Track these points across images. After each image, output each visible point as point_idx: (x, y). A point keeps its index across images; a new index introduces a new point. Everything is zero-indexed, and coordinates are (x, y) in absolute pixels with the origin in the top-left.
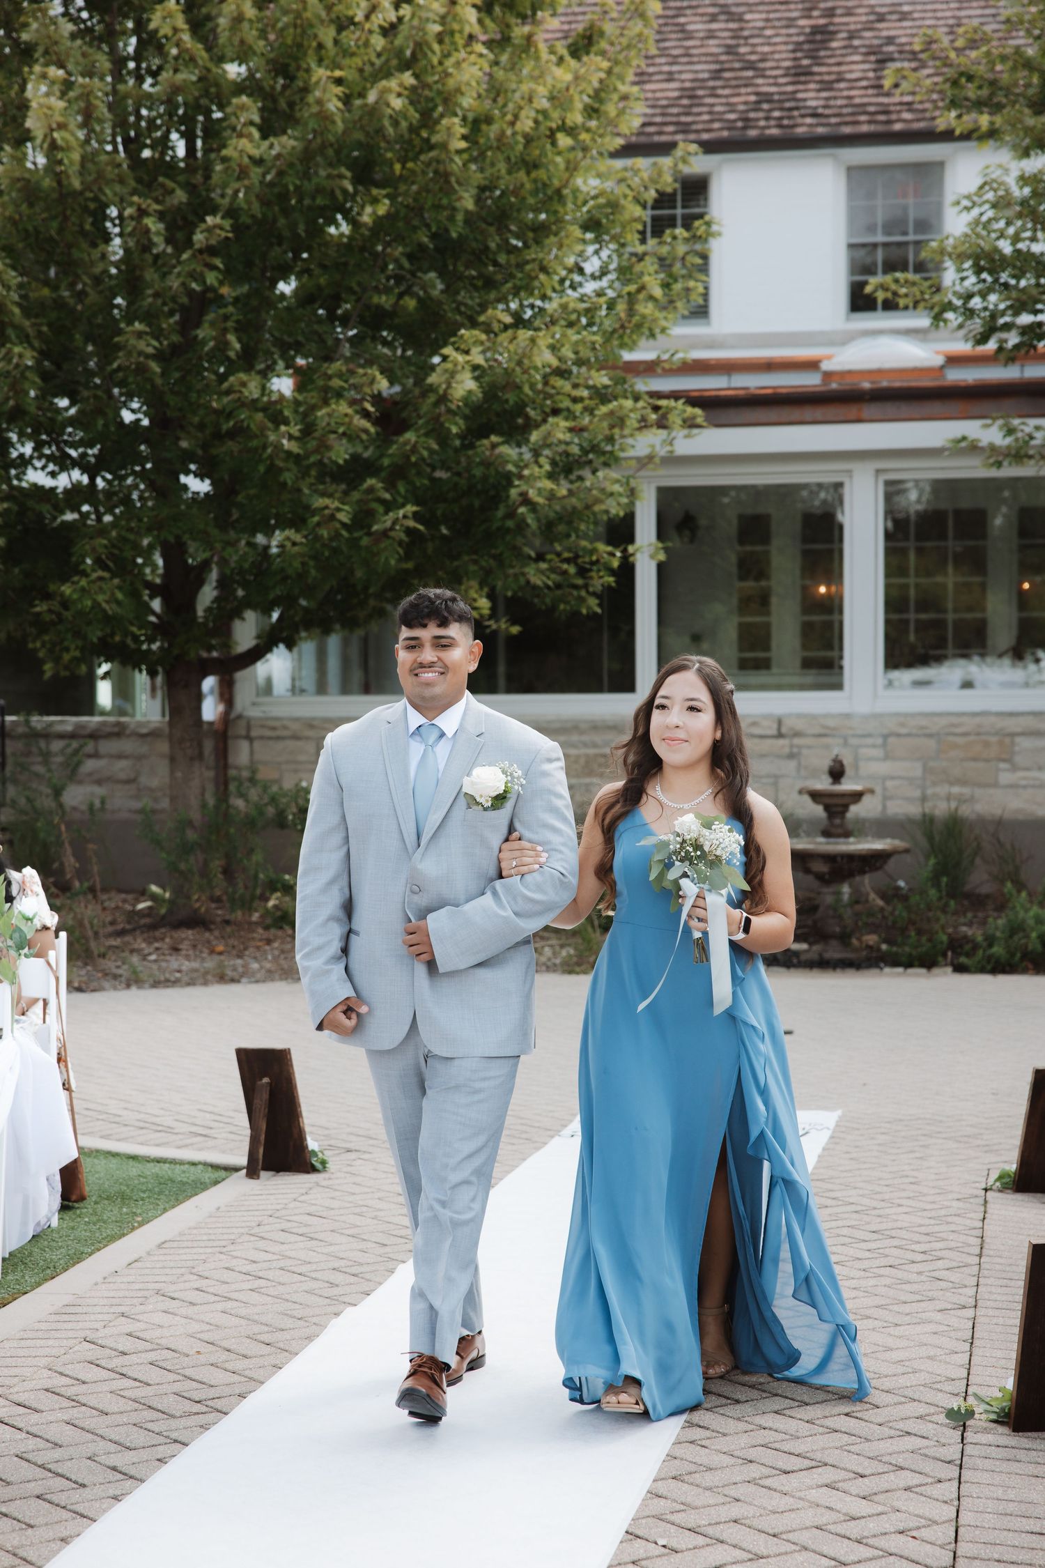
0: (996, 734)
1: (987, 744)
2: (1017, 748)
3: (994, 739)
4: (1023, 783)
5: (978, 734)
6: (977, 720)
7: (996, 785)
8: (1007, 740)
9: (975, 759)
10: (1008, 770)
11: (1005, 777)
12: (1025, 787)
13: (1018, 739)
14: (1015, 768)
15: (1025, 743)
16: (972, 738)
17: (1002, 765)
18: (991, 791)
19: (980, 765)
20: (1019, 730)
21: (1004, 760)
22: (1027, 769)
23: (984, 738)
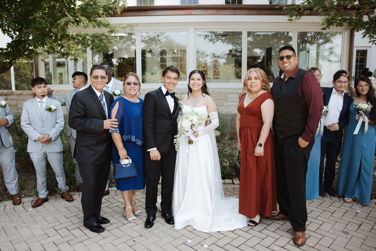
0: (223, 93)
1: (221, 96)
2: (228, 97)
3: (223, 95)
4: (230, 105)
5: (219, 93)
6: (219, 90)
7: (223, 106)
8: (226, 95)
9: (218, 100)
10: (226, 102)
11: (225, 104)
12: (230, 106)
13: (228, 95)
14: (228, 102)
15: (230, 96)
16: (218, 94)
17: (225, 101)
18: (222, 107)
19: (220, 101)
20: (229, 93)
21: (225, 100)
22: (231, 102)
23: (220, 94)
